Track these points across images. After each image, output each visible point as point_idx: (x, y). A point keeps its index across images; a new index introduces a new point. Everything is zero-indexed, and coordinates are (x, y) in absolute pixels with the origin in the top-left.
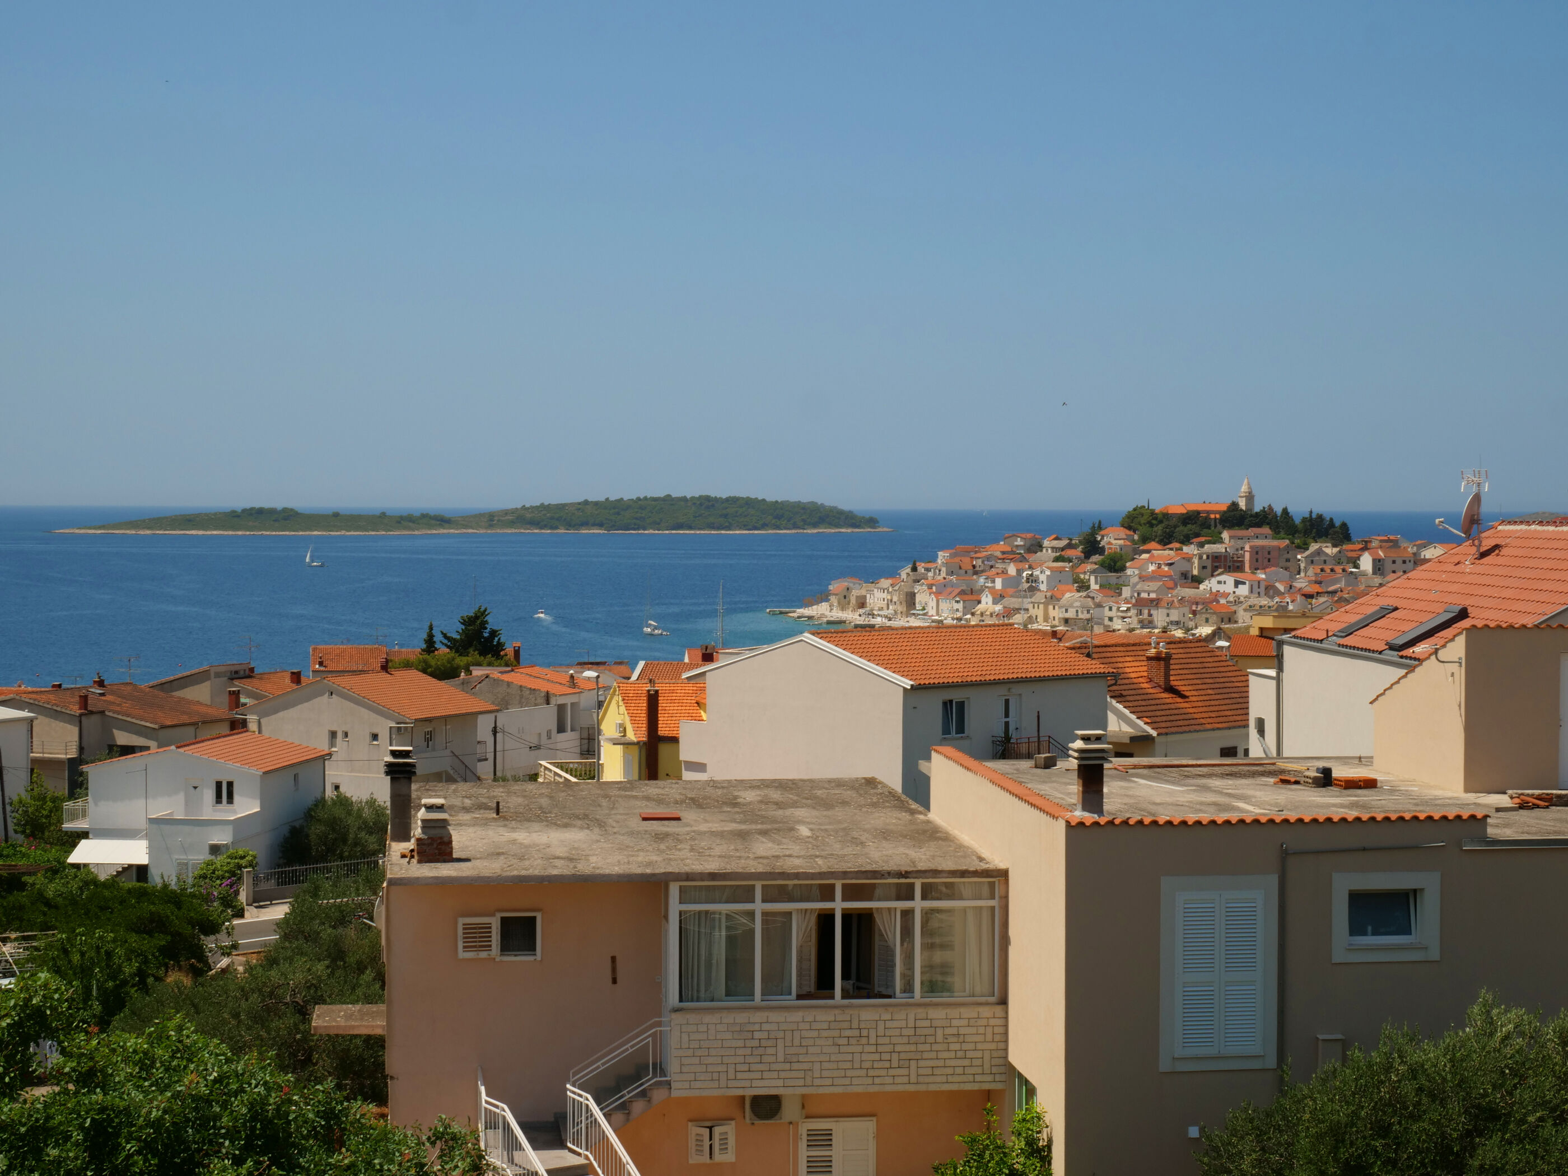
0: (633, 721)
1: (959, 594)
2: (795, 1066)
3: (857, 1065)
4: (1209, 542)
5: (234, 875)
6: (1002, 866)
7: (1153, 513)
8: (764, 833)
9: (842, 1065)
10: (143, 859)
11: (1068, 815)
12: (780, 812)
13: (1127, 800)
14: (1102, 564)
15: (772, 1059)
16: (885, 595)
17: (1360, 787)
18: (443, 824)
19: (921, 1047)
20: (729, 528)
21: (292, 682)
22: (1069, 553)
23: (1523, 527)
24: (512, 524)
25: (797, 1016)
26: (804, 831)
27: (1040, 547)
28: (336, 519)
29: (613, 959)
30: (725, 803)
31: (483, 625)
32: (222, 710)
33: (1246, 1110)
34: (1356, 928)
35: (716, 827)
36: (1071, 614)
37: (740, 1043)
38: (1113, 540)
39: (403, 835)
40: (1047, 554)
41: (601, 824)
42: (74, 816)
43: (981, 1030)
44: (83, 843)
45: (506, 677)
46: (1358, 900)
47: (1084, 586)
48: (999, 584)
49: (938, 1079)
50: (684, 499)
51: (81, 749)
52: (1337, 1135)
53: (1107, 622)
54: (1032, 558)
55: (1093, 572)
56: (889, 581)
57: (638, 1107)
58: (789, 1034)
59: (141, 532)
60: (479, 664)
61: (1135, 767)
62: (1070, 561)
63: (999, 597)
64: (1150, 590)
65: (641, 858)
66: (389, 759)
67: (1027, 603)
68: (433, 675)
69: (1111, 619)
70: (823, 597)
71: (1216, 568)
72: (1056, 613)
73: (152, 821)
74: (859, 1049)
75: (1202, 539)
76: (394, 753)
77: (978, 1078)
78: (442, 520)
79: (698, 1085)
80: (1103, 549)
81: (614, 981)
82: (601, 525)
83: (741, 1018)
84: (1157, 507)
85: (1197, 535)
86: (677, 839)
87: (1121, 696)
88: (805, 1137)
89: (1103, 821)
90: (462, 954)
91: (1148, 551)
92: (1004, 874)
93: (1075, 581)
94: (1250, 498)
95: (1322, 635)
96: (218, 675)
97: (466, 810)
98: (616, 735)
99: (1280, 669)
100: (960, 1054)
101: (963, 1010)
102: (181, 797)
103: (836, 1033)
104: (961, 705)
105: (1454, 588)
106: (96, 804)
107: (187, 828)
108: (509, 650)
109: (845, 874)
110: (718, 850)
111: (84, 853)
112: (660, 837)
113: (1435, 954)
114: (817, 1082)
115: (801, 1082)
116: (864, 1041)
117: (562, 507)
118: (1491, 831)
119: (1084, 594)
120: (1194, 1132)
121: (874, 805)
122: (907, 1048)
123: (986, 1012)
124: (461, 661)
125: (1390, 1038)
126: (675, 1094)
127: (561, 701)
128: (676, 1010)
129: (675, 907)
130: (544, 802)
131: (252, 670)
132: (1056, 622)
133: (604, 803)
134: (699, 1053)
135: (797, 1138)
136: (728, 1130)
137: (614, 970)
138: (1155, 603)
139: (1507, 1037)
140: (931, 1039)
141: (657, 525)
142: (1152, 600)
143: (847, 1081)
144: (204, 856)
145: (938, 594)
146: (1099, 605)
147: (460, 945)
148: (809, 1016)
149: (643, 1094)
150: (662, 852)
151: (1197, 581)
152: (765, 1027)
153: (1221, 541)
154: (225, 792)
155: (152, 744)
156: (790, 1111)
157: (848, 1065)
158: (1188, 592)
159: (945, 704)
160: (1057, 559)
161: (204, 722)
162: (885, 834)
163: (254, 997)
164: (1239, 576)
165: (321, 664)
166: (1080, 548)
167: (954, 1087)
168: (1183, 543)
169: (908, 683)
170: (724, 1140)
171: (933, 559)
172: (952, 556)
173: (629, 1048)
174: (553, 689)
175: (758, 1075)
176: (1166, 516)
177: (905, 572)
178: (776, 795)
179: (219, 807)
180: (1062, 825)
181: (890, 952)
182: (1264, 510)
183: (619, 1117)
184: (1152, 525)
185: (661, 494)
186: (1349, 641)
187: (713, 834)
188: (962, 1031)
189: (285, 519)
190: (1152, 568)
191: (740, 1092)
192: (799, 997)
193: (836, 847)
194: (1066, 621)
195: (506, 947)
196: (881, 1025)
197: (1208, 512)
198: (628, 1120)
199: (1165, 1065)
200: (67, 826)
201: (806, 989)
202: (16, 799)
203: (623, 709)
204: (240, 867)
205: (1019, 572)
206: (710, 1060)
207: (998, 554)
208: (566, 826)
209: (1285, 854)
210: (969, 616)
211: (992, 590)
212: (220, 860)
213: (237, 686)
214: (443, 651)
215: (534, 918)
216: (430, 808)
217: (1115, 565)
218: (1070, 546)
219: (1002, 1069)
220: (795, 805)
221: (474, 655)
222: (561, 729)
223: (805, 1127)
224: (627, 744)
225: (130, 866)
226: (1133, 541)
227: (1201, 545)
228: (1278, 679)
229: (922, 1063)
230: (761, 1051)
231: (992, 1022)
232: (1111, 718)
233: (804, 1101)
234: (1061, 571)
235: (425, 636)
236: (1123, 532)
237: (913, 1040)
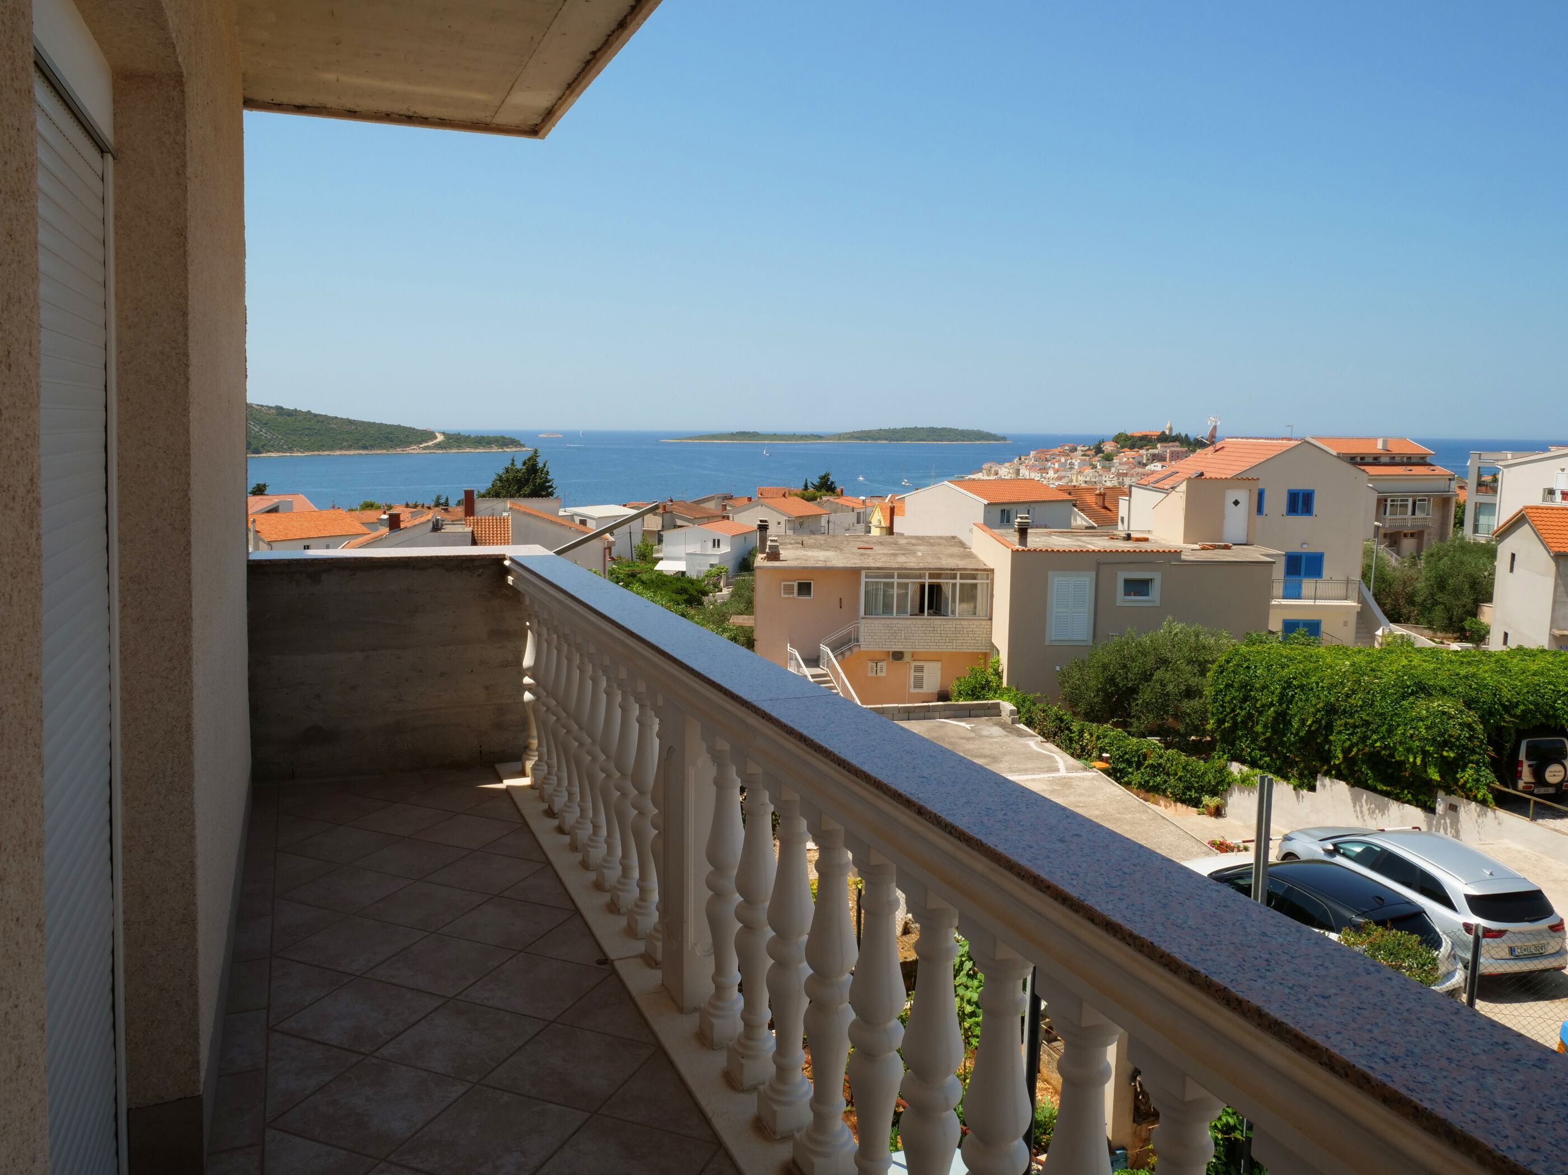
0: (884, 518)
1: (1039, 470)
2: (908, 641)
3: (932, 641)
4: (1151, 449)
5: (719, 576)
6: (992, 567)
7: (1126, 436)
8: (903, 554)
9: (927, 641)
10: (684, 569)
11: (1013, 547)
12: (913, 547)
13: (1044, 544)
14: (1103, 458)
15: (899, 638)
16: (1007, 470)
17: (1142, 541)
18: (776, 547)
19: (958, 635)
20: (941, 441)
21: (748, 501)
22: (1088, 453)
23: (1235, 440)
24: (849, 439)
25: (909, 622)
26: (920, 554)
27: (1076, 450)
28: (775, 436)
29: (841, 599)
30: (892, 544)
31: (828, 479)
32: (719, 512)
33: (1074, 660)
34: (1127, 593)
35: (886, 552)
36: (1088, 479)
37: (888, 631)
38: (1109, 447)
39: (763, 551)
40: (1079, 453)
41: (841, 550)
42: (658, 551)
43: (982, 630)
44: (661, 562)
45: (835, 501)
46: (1128, 582)
47: (1094, 467)
48: (1057, 466)
49: (964, 647)
50: (923, 428)
51: (663, 526)
52: (1105, 667)
53: (1104, 483)
54: (1072, 454)
55: (1099, 461)
56: (1009, 464)
57: (848, 653)
58: (906, 629)
59: (695, 441)
60: (826, 495)
61: (1055, 532)
62: (1089, 456)
63: (1056, 471)
64: (1123, 469)
65: (853, 561)
66: (759, 523)
67: (1068, 474)
68: (806, 500)
69: (1105, 481)
70: (980, 470)
71: (1154, 460)
72: (1081, 479)
73: (687, 554)
74: (933, 635)
75: (1148, 447)
76: (761, 521)
77: (980, 648)
78: (819, 437)
79: (871, 646)
80: (1104, 451)
81: (841, 607)
82: (886, 439)
83: (888, 622)
84: (1129, 433)
85: (1146, 445)
86: (869, 555)
87: (1083, 510)
88: (913, 668)
89: (1026, 549)
90: (783, 595)
91: (1124, 452)
92: (992, 570)
93: (1091, 465)
94: (1171, 429)
95: (1147, 483)
96: (718, 498)
97: (791, 544)
98: (877, 524)
99: (1130, 496)
100: (973, 638)
101: (974, 622)
102: (699, 545)
103: (925, 629)
104: (1009, 512)
105: (1202, 464)
106: (666, 547)
107: (701, 557)
108: (838, 490)
109: (930, 569)
110: (883, 560)
111: (660, 566)
112: (862, 555)
113: (1158, 604)
114: (917, 647)
115: (911, 647)
116: (935, 632)
117: (871, 431)
118: (1183, 557)
119: (1094, 470)
120: (1058, 668)
121: (951, 545)
122: (952, 635)
123: (984, 623)
124: (818, 494)
125: (1129, 632)
126: (862, 649)
127: (859, 511)
128: (863, 618)
129: (863, 580)
130: (822, 542)
131: (732, 496)
132: (1081, 482)
133: (845, 543)
134: (871, 634)
135: (910, 668)
136: (884, 664)
137: (841, 603)
138: (1126, 475)
139: (1176, 634)
140: (962, 632)
141: (910, 439)
142: (1124, 473)
143: (928, 647)
144: (708, 568)
145: (1030, 469)
146: (1101, 475)
147: (782, 592)
148: (914, 622)
149: (850, 649)
150: (861, 559)
151: (1145, 465)
152: (897, 625)
153: (1157, 448)
154: (717, 543)
155: (691, 525)
156: (907, 658)
157: (929, 641)
158: (1140, 470)
159: (1002, 511)
160: (1083, 455)
161: (712, 517)
162: (951, 556)
163: (716, 616)
164: (1164, 463)
165: (761, 494)
166: (1094, 450)
167: (971, 651)
168: (1139, 449)
169: (986, 502)
170: (881, 668)
171: (1029, 455)
172: (1037, 453)
173: (845, 632)
174: (855, 505)
175: (894, 643)
176: (1132, 437)
177: (1016, 460)
178: (913, 541)
179: (715, 549)
180: (1010, 550)
181: (947, 599)
182: (1177, 435)
183: (840, 657)
184: (1126, 441)
185: (913, 426)
186: (1157, 485)
187: (883, 554)
188: (974, 630)
189: (754, 436)
190: (1125, 459)
191: (887, 650)
192: (911, 615)
193: (930, 560)
194: (1086, 482)
195: (800, 593)
196: (942, 626)
197: (1152, 436)
198: (843, 658)
199: (1047, 643)
200: (654, 555)
201: (914, 613)
202: (636, 545)
203: (880, 513)
204: (721, 572)
205: (1066, 460)
206: (875, 637)
207: (1058, 453)
208: (827, 550)
209: (1099, 564)
210: (1043, 479)
211: (1054, 468)
212: (713, 570)
213: (725, 502)
214: (811, 490)
215: (810, 583)
216: (772, 541)
217: (1109, 458)
218: (1089, 450)
219: (990, 645)
220: (920, 545)
221: (824, 491)
222: (858, 522)
223: (914, 664)
224: (882, 528)
225: (679, 571)
226: (1118, 448)
227: (1148, 450)
228: (1129, 501)
229: (958, 641)
230: (895, 634)
231: (986, 627)
232: (1078, 518)
233: (913, 654)
234: (1084, 460)
235: (804, 484)
236: (1113, 444)
237: (955, 632)
